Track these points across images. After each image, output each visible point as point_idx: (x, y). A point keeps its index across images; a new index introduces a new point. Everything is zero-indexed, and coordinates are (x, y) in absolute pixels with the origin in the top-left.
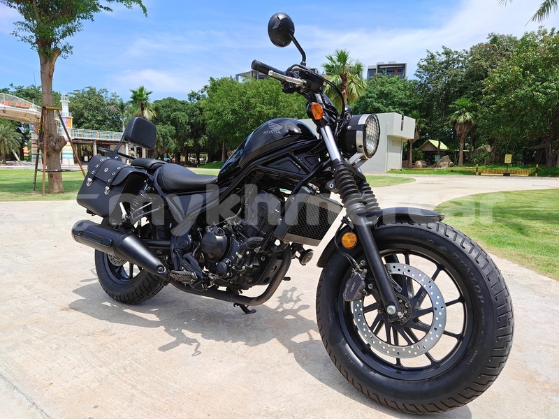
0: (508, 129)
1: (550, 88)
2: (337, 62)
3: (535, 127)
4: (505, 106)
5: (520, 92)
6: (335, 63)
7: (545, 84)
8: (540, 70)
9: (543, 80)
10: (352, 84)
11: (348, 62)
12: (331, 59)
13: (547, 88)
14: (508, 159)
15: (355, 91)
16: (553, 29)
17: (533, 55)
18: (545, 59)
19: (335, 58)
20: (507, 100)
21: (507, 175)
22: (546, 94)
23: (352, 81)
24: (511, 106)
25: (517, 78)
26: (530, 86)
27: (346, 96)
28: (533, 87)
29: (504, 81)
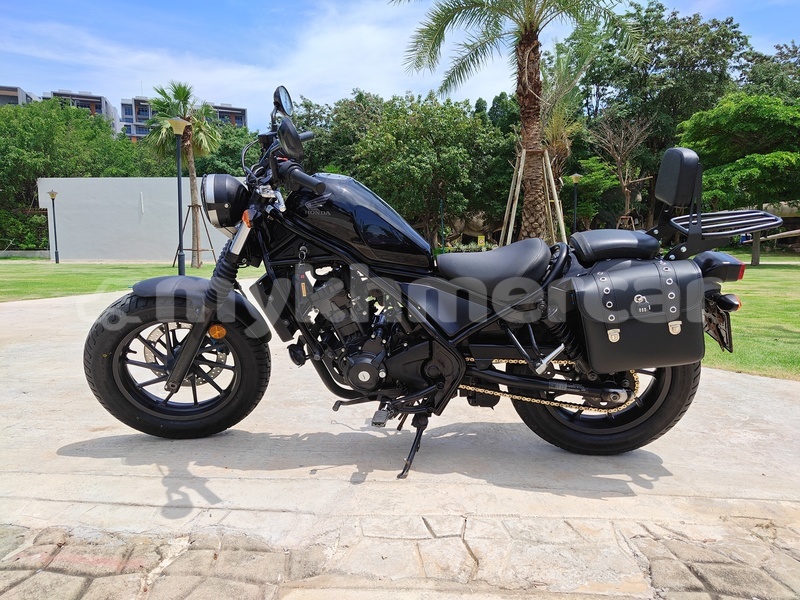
1: (424, 162)
2: (173, 100)
3: (412, 204)
4: (382, 178)
5: (399, 163)
6: (169, 98)
7: (419, 157)
8: (413, 141)
9: (417, 153)
10: (201, 134)
11: (190, 100)
12: (162, 92)
13: (420, 161)
15: (205, 144)
16: (420, 97)
17: (403, 124)
18: (416, 129)
19: (170, 93)
20: (383, 171)
22: (420, 168)
23: (201, 130)
24: (388, 179)
25: (391, 147)
26: (405, 158)
27: (191, 149)
28: (408, 159)
29: (378, 150)
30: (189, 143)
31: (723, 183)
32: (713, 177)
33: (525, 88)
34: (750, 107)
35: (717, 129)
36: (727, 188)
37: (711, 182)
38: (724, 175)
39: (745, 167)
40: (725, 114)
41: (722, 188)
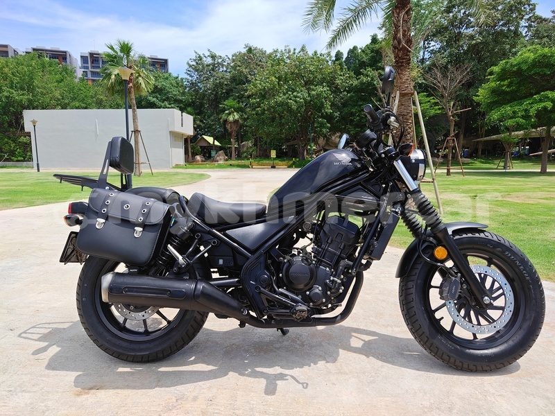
0: (271, 129)
1: (298, 97)
2: (119, 53)
4: (268, 109)
5: (280, 99)
6: (116, 52)
7: (295, 94)
8: (290, 82)
9: (293, 91)
10: (140, 78)
11: (132, 54)
12: (112, 48)
13: (296, 97)
14: (273, 154)
15: (143, 85)
16: (295, 50)
17: (283, 70)
18: (292, 73)
19: (117, 48)
20: (269, 104)
21: (273, 167)
22: (296, 102)
23: (140, 76)
24: (272, 110)
25: (274, 87)
26: (284, 94)
27: (132, 90)
28: (287, 95)
29: (265, 88)
30: (131, 85)
31: (523, 113)
32: (516, 109)
33: (399, 42)
34: (544, 56)
35: (519, 73)
36: (526, 117)
37: (514, 112)
38: (524, 107)
39: (541, 101)
40: (525, 62)
41: (523, 117)
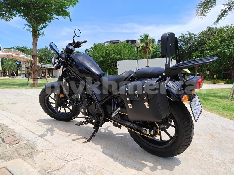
0: (214, 65)
1: (231, 48)
2: (144, 38)
3: (226, 64)
4: (213, 55)
5: (220, 50)
8: (227, 41)
9: (228, 45)
10: (150, 47)
11: (148, 38)
12: (142, 37)
13: (230, 48)
14: (215, 77)
15: (151, 49)
16: (232, 25)
17: (223, 35)
18: (229, 37)
19: (143, 37)
20: (214, 53)
21: (215, 83)
22: (229, 51)
23: (150, 46)
25: (217, 44)
26: (223, 47)
27: (148, 51)
28: (224, 48)
29: (212, 46)
30: (147, 49)
